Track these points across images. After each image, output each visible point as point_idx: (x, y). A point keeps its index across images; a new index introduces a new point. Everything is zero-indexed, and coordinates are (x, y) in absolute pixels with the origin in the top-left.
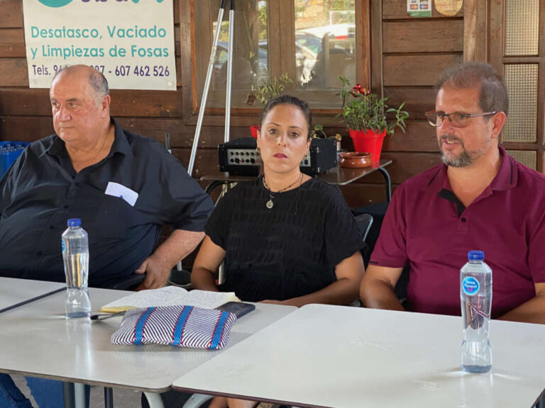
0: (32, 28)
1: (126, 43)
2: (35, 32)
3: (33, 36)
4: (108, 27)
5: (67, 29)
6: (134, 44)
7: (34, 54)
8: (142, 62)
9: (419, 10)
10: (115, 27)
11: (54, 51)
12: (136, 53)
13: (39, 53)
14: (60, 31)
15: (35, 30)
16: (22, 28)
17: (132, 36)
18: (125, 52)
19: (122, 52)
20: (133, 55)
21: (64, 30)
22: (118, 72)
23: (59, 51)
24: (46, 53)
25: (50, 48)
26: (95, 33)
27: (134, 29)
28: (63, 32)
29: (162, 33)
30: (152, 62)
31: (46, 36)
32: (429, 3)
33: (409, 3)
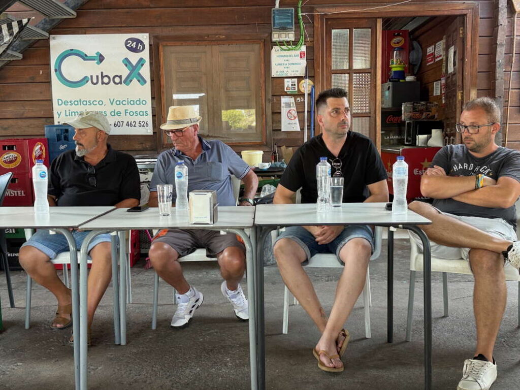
0: (58, 100)
1: (121, 109)
2: (60, 103)
3: (59, 105)
4: (110, 99)
5: (82, 100)
6: (126, 109)
7: (59, 115)
8: (131, 119)
9: (291, 90)
10: (114, 99)
11: (73, 114)
12: (128, 114)
13: (63, 114)
14: (77, 101)
15: (59, 101)
16: (51, 100)
17: (125, 104)
18: (120, 113)
19: (119, 114)
20: (126, 115)
21: (80, 101)
22: (115, 125)
23: (76, 114)
24: (68, 114)
25: (70, 112)
26: (101, 103)
27: (126, 100)
28: (80, 102)
29: (144, 102)
30: (138, 119)
31: (67, 105)
32: (296, 87)
33: (286, 87)
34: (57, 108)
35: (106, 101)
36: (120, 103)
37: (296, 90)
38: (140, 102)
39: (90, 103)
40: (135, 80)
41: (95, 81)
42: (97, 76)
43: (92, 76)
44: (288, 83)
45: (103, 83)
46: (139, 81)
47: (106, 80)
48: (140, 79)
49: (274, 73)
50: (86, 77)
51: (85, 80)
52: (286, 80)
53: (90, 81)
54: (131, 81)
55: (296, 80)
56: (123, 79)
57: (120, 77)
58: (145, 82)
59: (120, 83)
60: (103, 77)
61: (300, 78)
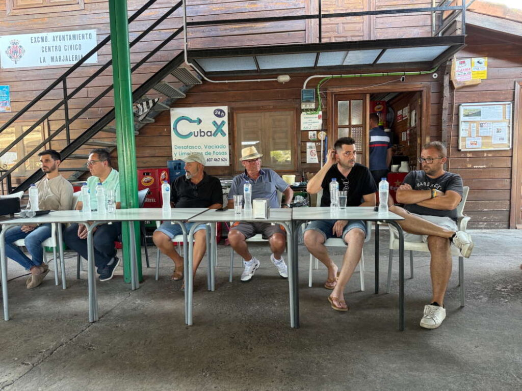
1: (211, 150)
2: (176, 147)
4: (205, 145)
5: (189, 146)
6: (214, 151)
7: (176, 155)
8: (216, 157)
9: (313, 138)
10: (207, 145)
13: (178, 155)
16: (171, 146)
17: (213, 148)
19: (210, 154)
20: (214, 154)
22: (208, 160)
23: (185, 154)
24: (180, 154)
25: (182, 153)
26: (200, 147)
27: (214, 146)
28: (187, 147)
29: (224, 147)
30: (221, 157)
32: (316, 136)
33: (309, 136)
34: (174, 151)
35: (203, 147)
36: (210, 147)
37: (316, 138)
38: (222, 147)
39: (193, 148)
40: (219, 134)
41: (196, 134)
42: (198, 132)
43: (194, 132)
44: (311, 134)
45: (201, 136)
46: (222, 134)
47: (203, 134)
49: (302, 128)
50: (191, 132)
51: (190, 134)
52: (310, 132)
53: (193, 135)
54: (217, 134)
55: (316, 132)
56: (213, 133)
57: (211, 132)
58: (225, 134)
59: (211, 135)
60: (201, 132)
61: (318, 131)
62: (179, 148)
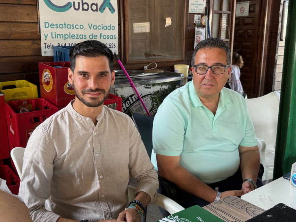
3: (46, 27)
4: (89, 24)
5: (67, 24)
6: (101, 33)
7: (46, 37)
9: (197, 23)
10: (92, 24)
11: (59, 36)
12: (102, 37)
13: (49, 37)
14: (63, 25)
15: (46, 24)
18: (97, 37)
24: (54, 36)
25: (56, 34)
26: (82, 27)
27: (101, 25)
31: (54, 28)
34: (44, 31)
35: (86, 26)
38: (111, 28)
39: (73, 27)
40: (107, 9)
41: (77, 7)
42: (79, 3)
43: (74, 3)
45: (83, 9)
46: (110, 9)
47: (85, 7)
48: (111, 8)
50: (69, 3)
51: (68, 6)
53: (73, 7)
54: (104, 9)
56: (99, 7)
57: (96, 5)
58: (114, 11)
59: (96, 10)
60: (83, 4)
62: (52, 26)
